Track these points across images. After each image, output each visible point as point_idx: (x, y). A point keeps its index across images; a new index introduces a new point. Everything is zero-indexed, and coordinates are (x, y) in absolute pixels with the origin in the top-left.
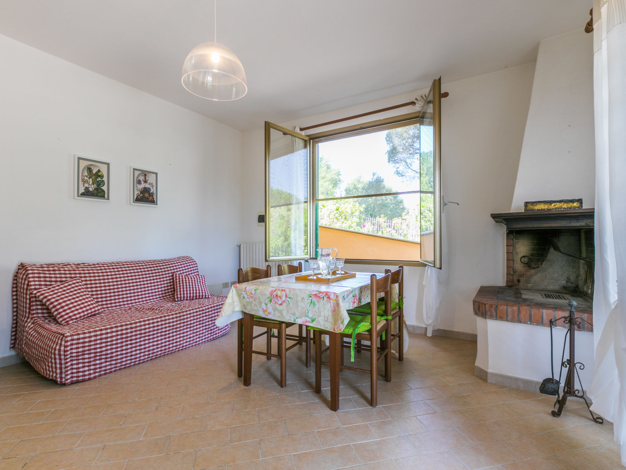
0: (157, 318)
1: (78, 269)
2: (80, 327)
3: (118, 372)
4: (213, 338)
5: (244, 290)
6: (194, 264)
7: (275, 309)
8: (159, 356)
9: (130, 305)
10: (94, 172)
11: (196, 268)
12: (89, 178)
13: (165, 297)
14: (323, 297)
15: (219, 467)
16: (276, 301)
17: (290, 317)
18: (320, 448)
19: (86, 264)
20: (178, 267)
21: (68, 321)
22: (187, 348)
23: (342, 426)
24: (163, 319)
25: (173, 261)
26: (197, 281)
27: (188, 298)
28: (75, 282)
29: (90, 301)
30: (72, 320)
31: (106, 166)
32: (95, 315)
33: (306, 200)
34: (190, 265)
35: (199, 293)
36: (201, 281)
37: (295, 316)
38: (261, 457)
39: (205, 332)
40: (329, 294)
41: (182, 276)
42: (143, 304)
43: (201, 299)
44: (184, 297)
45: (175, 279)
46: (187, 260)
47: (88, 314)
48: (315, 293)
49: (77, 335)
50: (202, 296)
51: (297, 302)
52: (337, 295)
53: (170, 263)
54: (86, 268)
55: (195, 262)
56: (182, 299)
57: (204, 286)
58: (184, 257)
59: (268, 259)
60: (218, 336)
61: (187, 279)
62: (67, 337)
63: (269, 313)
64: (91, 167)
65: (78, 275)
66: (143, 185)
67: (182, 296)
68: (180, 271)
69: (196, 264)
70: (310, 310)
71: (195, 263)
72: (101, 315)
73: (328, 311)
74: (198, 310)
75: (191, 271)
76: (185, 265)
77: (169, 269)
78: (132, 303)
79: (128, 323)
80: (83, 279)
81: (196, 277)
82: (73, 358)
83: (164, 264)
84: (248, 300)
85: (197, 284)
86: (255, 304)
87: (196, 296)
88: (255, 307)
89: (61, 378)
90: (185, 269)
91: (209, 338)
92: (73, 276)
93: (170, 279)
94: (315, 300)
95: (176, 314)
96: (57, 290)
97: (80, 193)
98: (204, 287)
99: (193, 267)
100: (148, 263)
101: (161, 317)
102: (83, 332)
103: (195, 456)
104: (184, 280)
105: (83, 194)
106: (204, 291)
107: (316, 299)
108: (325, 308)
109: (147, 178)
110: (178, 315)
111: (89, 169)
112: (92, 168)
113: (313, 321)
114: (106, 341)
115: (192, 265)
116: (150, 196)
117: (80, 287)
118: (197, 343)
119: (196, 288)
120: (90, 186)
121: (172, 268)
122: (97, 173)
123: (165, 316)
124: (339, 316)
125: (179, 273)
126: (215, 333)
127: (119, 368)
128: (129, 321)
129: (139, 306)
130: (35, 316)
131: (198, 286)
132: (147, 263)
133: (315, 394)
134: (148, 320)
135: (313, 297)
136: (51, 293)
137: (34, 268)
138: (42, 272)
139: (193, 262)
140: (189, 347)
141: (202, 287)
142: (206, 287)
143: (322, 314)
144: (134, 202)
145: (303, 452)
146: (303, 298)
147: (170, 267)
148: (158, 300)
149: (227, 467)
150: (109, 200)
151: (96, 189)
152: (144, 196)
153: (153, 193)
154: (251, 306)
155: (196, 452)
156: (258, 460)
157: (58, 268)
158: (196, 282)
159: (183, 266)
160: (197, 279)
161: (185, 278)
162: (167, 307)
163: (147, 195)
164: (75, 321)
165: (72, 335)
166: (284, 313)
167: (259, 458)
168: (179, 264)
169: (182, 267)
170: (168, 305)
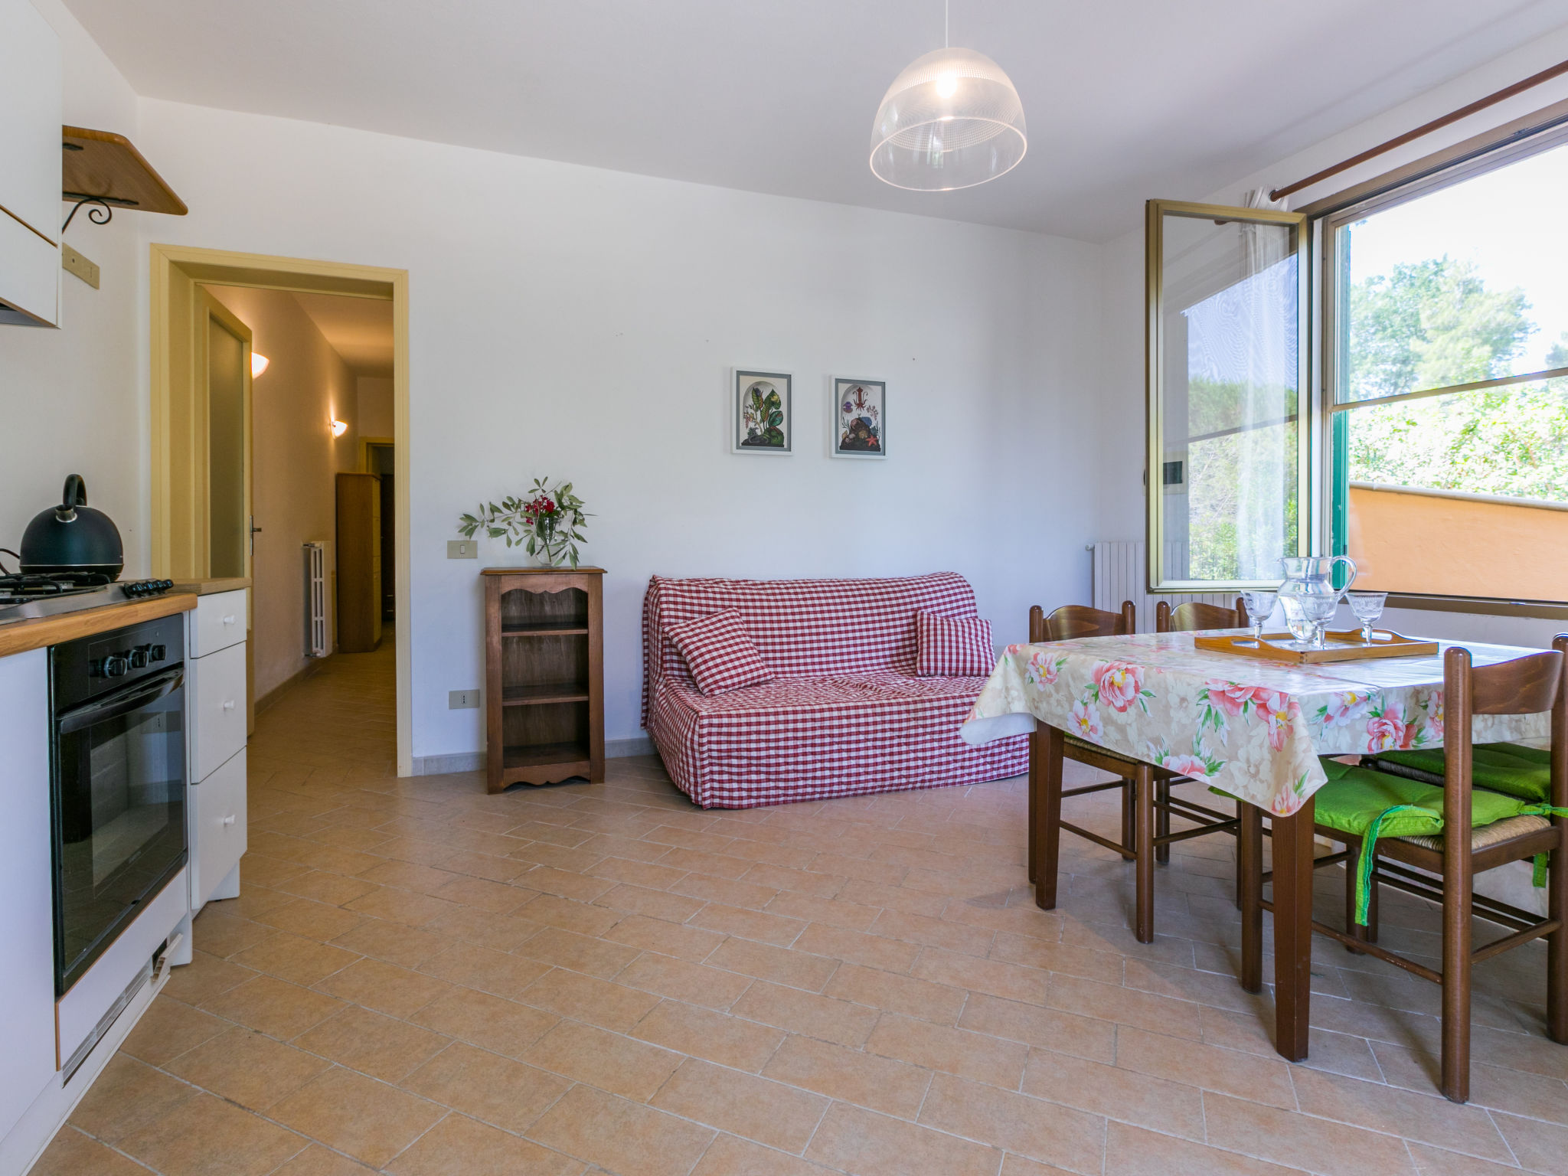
0: (865, 707)
1: (735, 591)
2: (727, 702)
3: (790, 806)
4: (999, 775)
5: (1032, 660)
6: (966, 592)
7: (1108, 721)
8: (870, 791)
9: (826, 673)
10: (764, 396)
11: (971, 601)
12: (756, 411)
13: (897, 664)
14: (1246, 703)
15: (916, 1065)
16: (1111, 698)
17: (1148, 747)
18: (1199, 1139)
19: (750, 583)
20: (927, 597)
21: (712, 690)
22: (934, 786)
23: (1299, 1111)
24: (878, 710)
25: (917, 583)
26: (970, 634)
27: (947, 672)
28: (728, 615)
29: (750, 656)
30: (719, 688)
31: (785, 381)
32: (758, 684)
33: (1294, 413)
34: (955, 594)
35: (972, 661)
36: (980, 633)
37: (1161, 747)
38: (1021, 1088)
39: (978, 758)
40: (1264, 695)
41: (935, 619)
42: (851, 673)
43: (975, 676)
44: (936, 668)
45: (919, 624)
46: (951, 580)
47: (746, 681)
48: (1220, 687)
49: (718, 718)
50: (979, 669)
51: (1167, 707)
52: (1292, 701)
53: (909, 587)
54: (750, 589)
55: (968, 586)
56: (932, 672)
57: (986, 646)
58: (943, 574)
59: (1153, 585)
60: (1013, 773)
61: (946, 627)
62: (702, 718)
63: (1093, 729)
64: (759, 388)
65: (735, 603)
66: (855, 413)
67: (932, 664)
68: (932, 606)
69: (971, 591)
70: (1203, 736)
71: (968, 589)
72: (770, 685)
73: (1261, 746)
74: (959, 701)
75: (958, 607)
76: (945, 593)
77: (908, 600)
78: (829, 670)
79: (808, 708)
80: (743, 611)
81: (969, 623)
82: (714, 761)
83: (896, 589)
84: (1041, 687)
85: (967, 640)
86: (1058, 701)
87: (964, 669)
88: (1059, 707)
89: (696, 793)
90: (945, 603)
91: (988, 775)
92: (727, 603)
93: (908, 625)
94: (1219, 707)
95: (908, 703)
96: (700, 628)
97: (741, 441)
98: (984, 647)
99: (963, 599)
100: (863, 584)
101: (874, 706)
102: (729, 713)
103: (876, 1020)
104: (939, 627)
105: (746, 443)
106: (983, 659)
107: (1222, 706)
108: (1250, 738)
109: (864, 397)
110: (912, 707)
111: (756, 392)
112: (761, 388)
113: (1213, 769)
114: (767, 738)
115: (961, 593)
116: (869, 437)
117: (736, 627)
118: (958, 780)
119: (964, 648)
120: (757, 426)
121: (914, 599)
122: (769, 398)
123: (882, 705)
124: (1291, 767)
125: (930, 610)
126: (1002, 764)
127: (791, 798)
128: (810, 705)
129: (842, 676)
130: (668, 672)
131: (971, 644)
132: (861, 584)
133: (1239, 989)
134: (848, 708)
135: (1213, 698)
136: (691, 634)
137: (669, 586)
138: (680, 593)
139: (964, 586)
140: (938, 786)
141: (981, 649)
142: (990, 650)
143: (1242, 753)
144: (837, 452)
145: (1140, 1126)
146: (1183, 700)
147: (910, 596)
148: (882, 669)
149: (933, 1074)
150: (790, 451)
151: (768, 431)
152: (857, 438)
153: (875, 430)
154: (1048, 703)
155: (881, 1014)
156: (1013, 1091)
157: (705, 587)
158: (967, 635)
159: (939, 594)
160: (970, 628)
161: (942, 624)
162: (895, 685)
163: (863, 434)
164: (724, 690)
165: (710, 717)
166: (1132, 733)
167: (1017, 1089)
168: (931, 590)
169: (937, 598)
170: (899, 682)
